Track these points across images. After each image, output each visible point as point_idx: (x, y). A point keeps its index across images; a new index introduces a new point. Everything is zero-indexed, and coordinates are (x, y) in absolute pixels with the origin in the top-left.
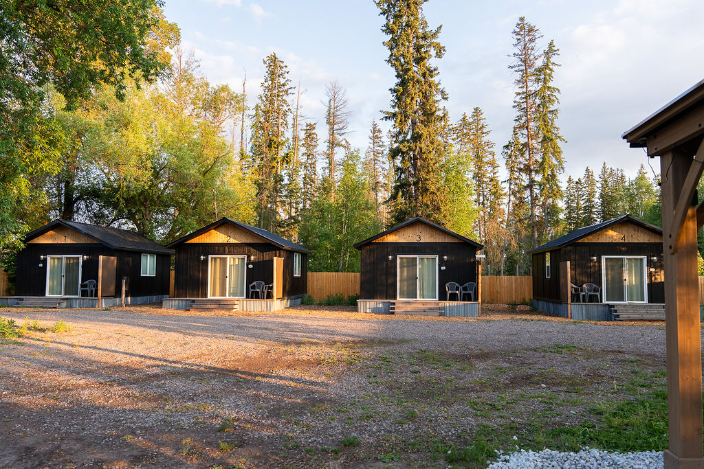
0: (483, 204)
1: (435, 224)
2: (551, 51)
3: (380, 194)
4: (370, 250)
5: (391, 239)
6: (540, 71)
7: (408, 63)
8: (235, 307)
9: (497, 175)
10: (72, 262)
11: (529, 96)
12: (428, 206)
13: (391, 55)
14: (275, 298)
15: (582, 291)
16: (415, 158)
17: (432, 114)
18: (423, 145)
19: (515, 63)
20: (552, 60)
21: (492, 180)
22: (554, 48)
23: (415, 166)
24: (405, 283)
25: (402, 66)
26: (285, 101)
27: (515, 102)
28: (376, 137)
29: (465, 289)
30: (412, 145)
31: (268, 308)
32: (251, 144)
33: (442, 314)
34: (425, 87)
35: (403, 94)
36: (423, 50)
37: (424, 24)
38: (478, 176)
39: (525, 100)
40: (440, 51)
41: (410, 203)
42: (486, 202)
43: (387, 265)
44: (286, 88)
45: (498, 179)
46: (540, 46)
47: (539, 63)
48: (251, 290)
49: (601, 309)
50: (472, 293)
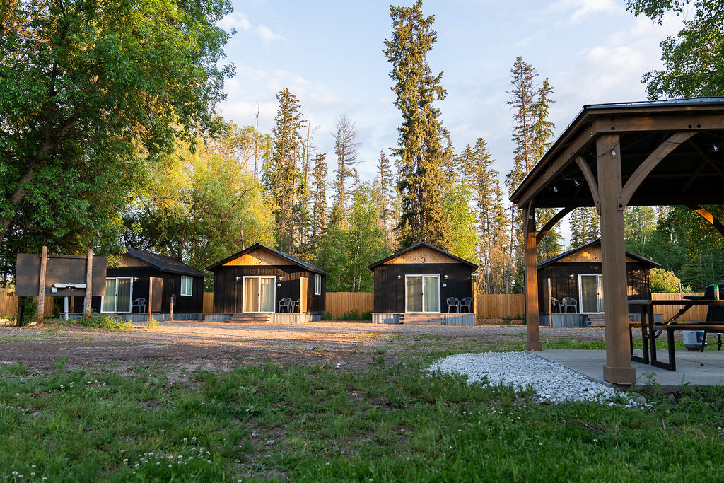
0: (487, 230)
1: (439, 249)
2: (546, 88)
3: (388, 222)
4: (382, 271)
5: (399, 261)
6: (536, 107)
7: (413, 106)
8: (267, 319)
9: (502, 202)
10: (123, 283)
11: (527, 130)
12: (432, 233)
13: (399, 99)
14: (301, 312)
15: (561, 303)
16: (421, 190)
17: (435, 151)
18: (427, 179)
19: (514, 100)
20: (547, 97)
21: (495, 208)
22: (549, 87)
23: (420, 197)
24: (412, 299)
25: (408, 108)
26: (296, 134)
27: (514, 135)
28: (385, 167)
29: (463, 303)
30: (418, 179)
31: (296, 320)
32: (262, 173)
33: (443, 324)
34: (429, 126)
35: (409, 133)
36: (426, 94)
37: (428, 69)
38: (482, 204)
39: (522, 134)
40: (442, 94)
41: (418, 229)
42: (490, 228)
43: (397, 283)
44: (298, 121)
45: (503, 206)
46: (537, 84)
47: (536, 99)
48: (280, 306)
49: (577, 318)
50: (469, 306)
